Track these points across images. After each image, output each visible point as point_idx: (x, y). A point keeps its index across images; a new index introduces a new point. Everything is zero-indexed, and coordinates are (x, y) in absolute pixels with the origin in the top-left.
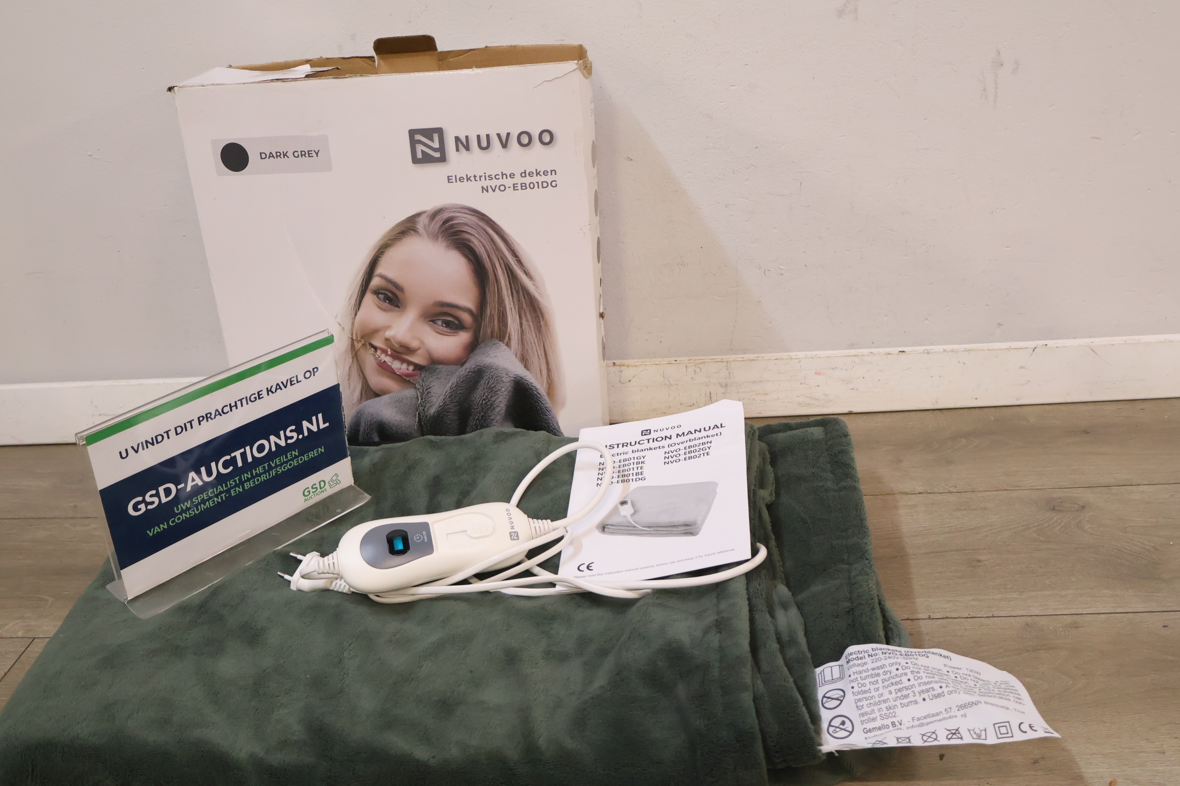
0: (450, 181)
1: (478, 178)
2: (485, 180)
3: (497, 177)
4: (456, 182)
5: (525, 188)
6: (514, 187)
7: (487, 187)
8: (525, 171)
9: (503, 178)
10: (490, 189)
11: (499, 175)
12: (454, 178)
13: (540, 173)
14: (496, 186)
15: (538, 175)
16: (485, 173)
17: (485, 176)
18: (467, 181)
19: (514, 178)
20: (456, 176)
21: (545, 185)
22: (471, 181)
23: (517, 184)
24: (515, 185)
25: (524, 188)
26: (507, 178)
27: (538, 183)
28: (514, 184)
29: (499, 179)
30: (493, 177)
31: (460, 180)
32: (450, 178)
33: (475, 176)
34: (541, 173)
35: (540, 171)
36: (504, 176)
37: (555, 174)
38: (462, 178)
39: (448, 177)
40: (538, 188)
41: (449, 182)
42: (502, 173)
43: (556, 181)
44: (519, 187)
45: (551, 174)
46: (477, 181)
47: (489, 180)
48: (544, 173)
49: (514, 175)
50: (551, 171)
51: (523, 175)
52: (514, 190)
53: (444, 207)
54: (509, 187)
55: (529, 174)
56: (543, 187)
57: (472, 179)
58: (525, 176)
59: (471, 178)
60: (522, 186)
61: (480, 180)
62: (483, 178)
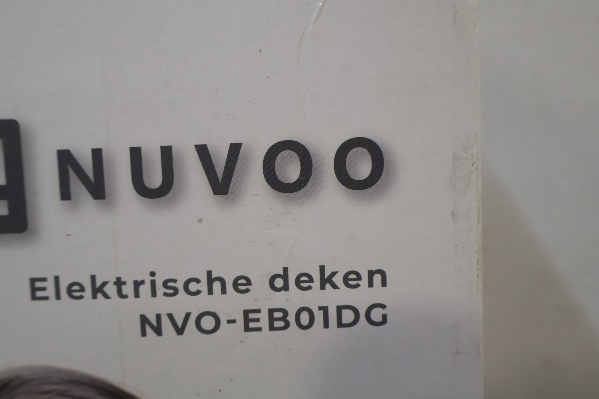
0: (39, 294)
1: (128, 289)
2: (154, 294)
3: (193, 287)
4: (58, 297)
5: (281, 324)
6: (247, 321)
7: (159, 317)
8: (285, 270)
9: (210, 292)
10: (166, 324)
11: (198, 281)
12: (50, 285)
13: (334, 279)
14: (188, 316)
15: (328, 286)
16: (153, 274)
17: (153, 283)
18: (94, 297)
19: (247, 291)
20: (57, 279)
21: (348, 316)
22: (107, 296)
23: (258, 311)
24: (251, 316)
25: (277, 324)
26: (224, 291)
27: (325, 310)
28: (246, 313)
29: (198, 292)
30: (180, 285)
31: (70, 291)
32: (38, 284)
33: (119, 283)
34: (338, 280)
35: (334, 274)
36: (217, 285)
37: (384, 283)
38: (75, 287)
39: (33, 281)
40: (326, 325)
41: (34, 298)
42: (209, 273)
43: (383, 306)
44: (264, 322)
45: (371, 284)
46: (125, 297)
47: (165, 294)
48: (346, 280)
49: (249, 282)
50: (371, 274)
51: (279, 283)
52: (247, 329)
53: (17, 377)
54: (229, 322)
55: (298, 282)
56: (340, 324)
57: (111, 289)
58: (286, 287)
59: (106, 289)
60: (272, 320)
61: (137, 295)
62: (145, 289)
